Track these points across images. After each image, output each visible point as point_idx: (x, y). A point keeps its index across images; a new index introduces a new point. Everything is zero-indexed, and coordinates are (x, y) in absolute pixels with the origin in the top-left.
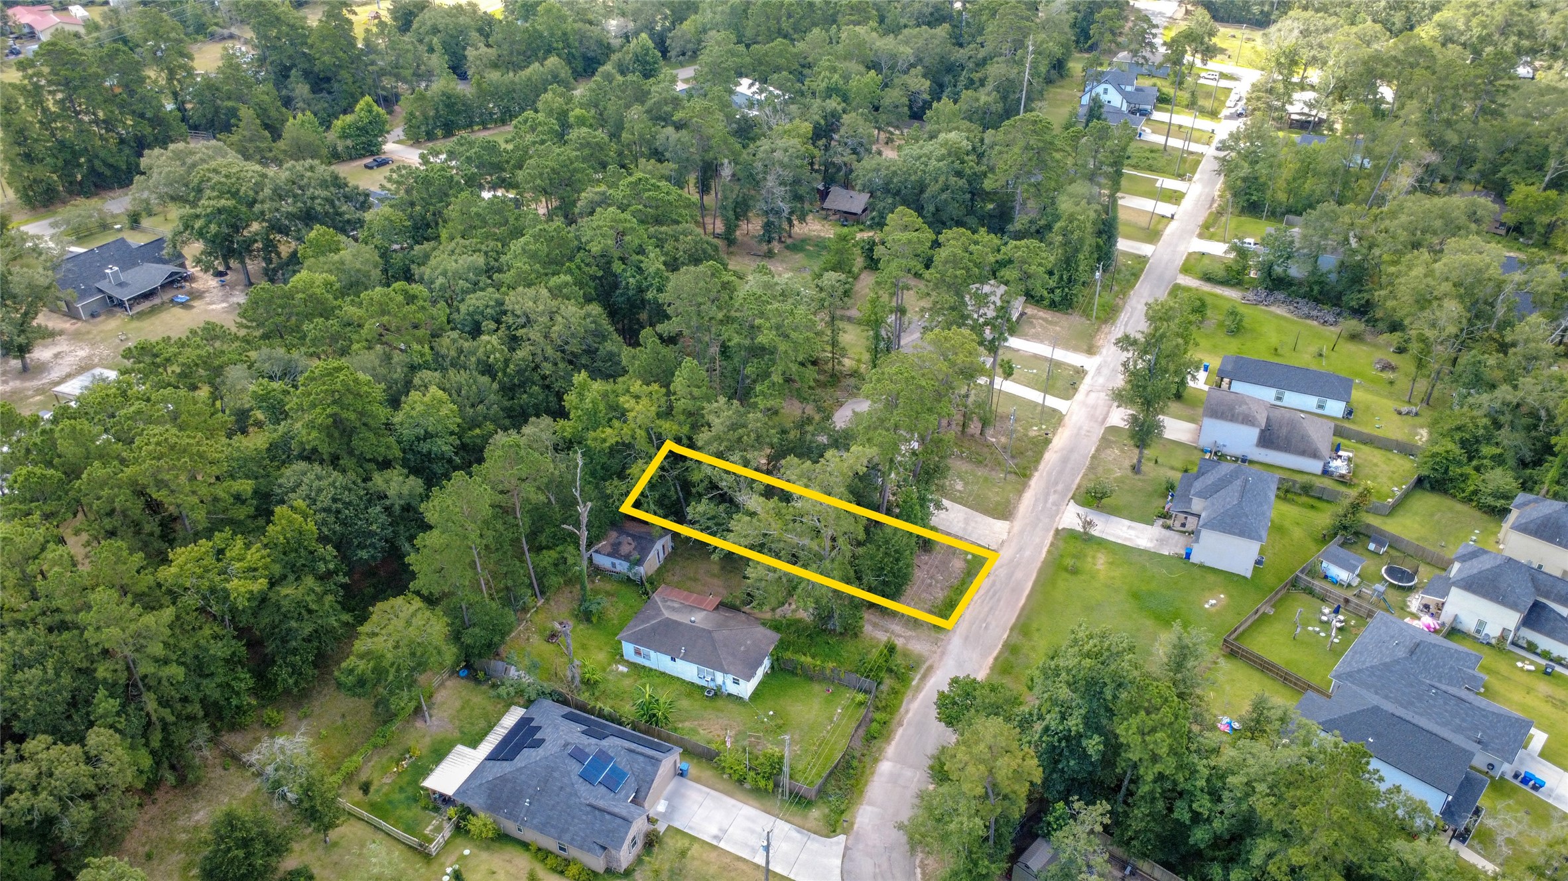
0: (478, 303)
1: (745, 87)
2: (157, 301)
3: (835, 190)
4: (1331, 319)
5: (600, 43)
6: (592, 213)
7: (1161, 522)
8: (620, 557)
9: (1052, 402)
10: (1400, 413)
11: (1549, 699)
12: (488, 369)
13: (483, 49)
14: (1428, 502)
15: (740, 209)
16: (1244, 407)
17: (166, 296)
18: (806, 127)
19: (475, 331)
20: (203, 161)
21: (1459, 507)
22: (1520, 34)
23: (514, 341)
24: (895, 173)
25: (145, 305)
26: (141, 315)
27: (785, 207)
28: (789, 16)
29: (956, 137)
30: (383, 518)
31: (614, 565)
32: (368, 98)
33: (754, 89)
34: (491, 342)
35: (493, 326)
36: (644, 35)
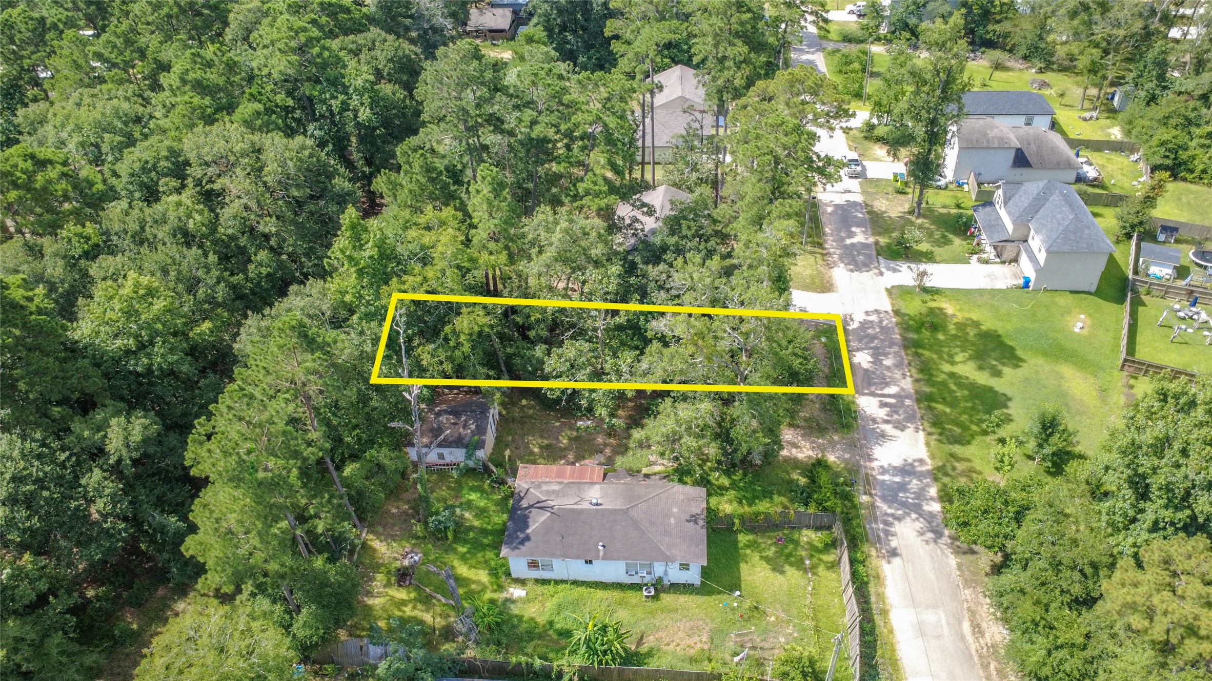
0: (146, 156)
7: (975, 257)
10: (1085, 119)
16: (996, 130)
19: (151, 195)
23: (210, 199)
30: (110, 487)
31: (441, 456)
35: (174, 183)
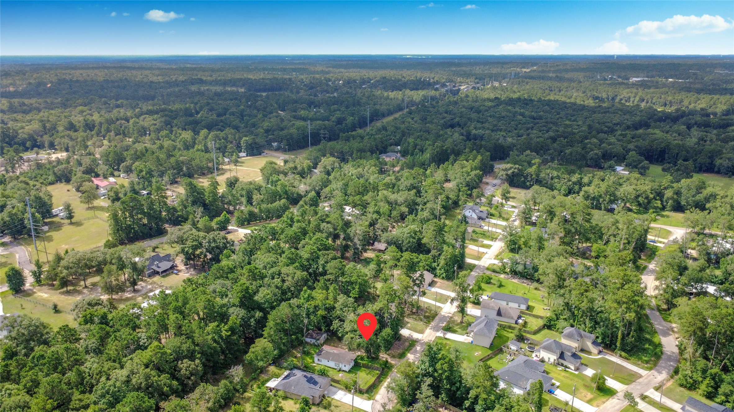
0: (274, 270)
1: (348, 209)
2: (168, 273)
3: (376, 243)
4: (530, 283)
5: (298, 194)
6: (304, 247)
7: (466, 335)
8: (313, 338)
9: (438, 304)
10: (544, 309)
11: (564, 376)
12: (277, 287)
13: (259, 196)
14: (546, 331)
15: (346, 248)
17: (171, 271)
18: (367, 223)
19: (273, 278)
20: (187, 231)
21: (554, 333)
22: (610, 195)
23: (283, 281)
24: (394, 238)
25: (164, 274)
26: (163, 277)
27: (360, 248)
28: (362, 187)
29: (414, 227)
30: (254, 322)
31: (311, 341)
32: (225, 212)
33: (350, 211)
34: (277, 281)
35: (278, 277)
36: (313, 192)
